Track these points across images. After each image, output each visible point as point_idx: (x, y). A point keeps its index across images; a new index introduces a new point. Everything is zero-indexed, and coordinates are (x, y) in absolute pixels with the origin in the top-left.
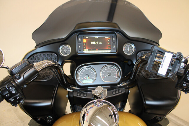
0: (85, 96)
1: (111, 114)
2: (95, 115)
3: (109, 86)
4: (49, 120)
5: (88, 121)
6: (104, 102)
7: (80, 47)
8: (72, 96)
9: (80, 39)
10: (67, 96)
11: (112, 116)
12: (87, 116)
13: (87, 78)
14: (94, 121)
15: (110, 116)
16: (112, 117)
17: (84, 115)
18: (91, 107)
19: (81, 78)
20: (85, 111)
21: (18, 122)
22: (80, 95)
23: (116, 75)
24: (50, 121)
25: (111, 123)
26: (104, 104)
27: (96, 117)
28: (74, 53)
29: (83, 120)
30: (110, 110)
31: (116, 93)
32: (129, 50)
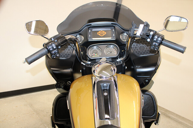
3: (111, 59)
7: (90, 36)
9: (90, 31)
10: (81, 71)
13: (95, 54)
19: (91, 55)
23: (115, 52)
28: (86, 41)
31: (118, 64)
32: (124, 38)
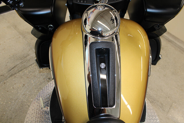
0: (85, 2)
1: (112, 19)
2: (96, 20)
4: (50, 29)
5: (90, 26)
6: (106, 6)
8: (71, 4)
10: (66, 4)
11: (113, 20)
12: (89, 20)
14: (96, 25)
15: (111, 20)
16: (113, 22)
17: (86, 19)
18: (92, 12)
20: (86, 16)
21: (20, 37)
22: (80, 2)
24: (52, 29)
25: (112, 27)
26: (106, 8)
27: (98, 22)
29: (85, 24)
30: (111, 15)
